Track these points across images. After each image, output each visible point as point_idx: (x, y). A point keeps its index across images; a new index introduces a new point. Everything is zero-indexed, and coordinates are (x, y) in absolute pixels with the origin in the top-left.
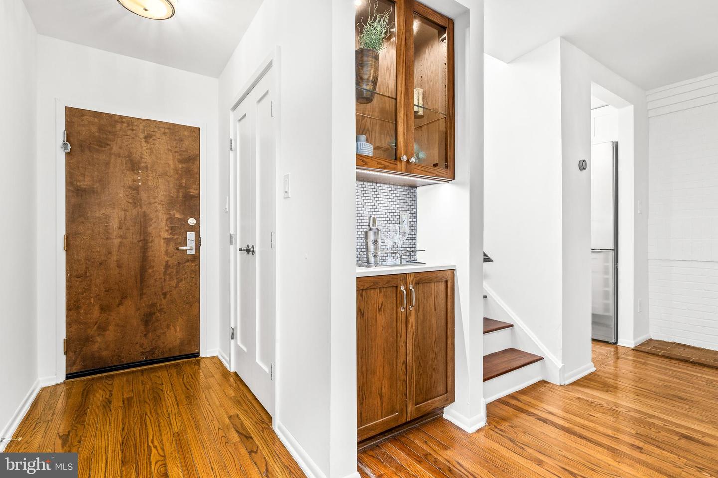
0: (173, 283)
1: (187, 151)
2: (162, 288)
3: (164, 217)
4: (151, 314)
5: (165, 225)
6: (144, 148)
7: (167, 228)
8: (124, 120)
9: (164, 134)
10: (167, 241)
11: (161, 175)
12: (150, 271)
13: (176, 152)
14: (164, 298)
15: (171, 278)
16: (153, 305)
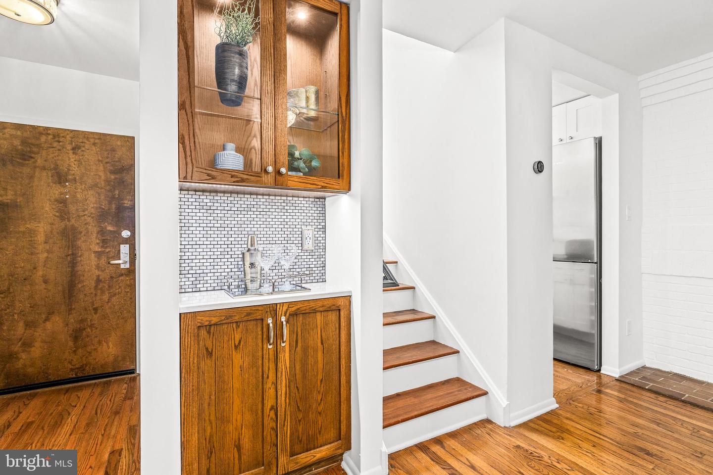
0: (106, 297)
1: (119, 161)
2: (93, 303)
3: (95, 230)
4: (81, 330)
5: (96, 238)
6: (72, 160)
7: (98, 241)
8: (49, 132)
9: (94, 144)
10: (99, 254)
11: (91, 188)
12: (80, 286)
13: (107, 163)
14: (96, 313)
15: (103, 292)
16: (82, 321)
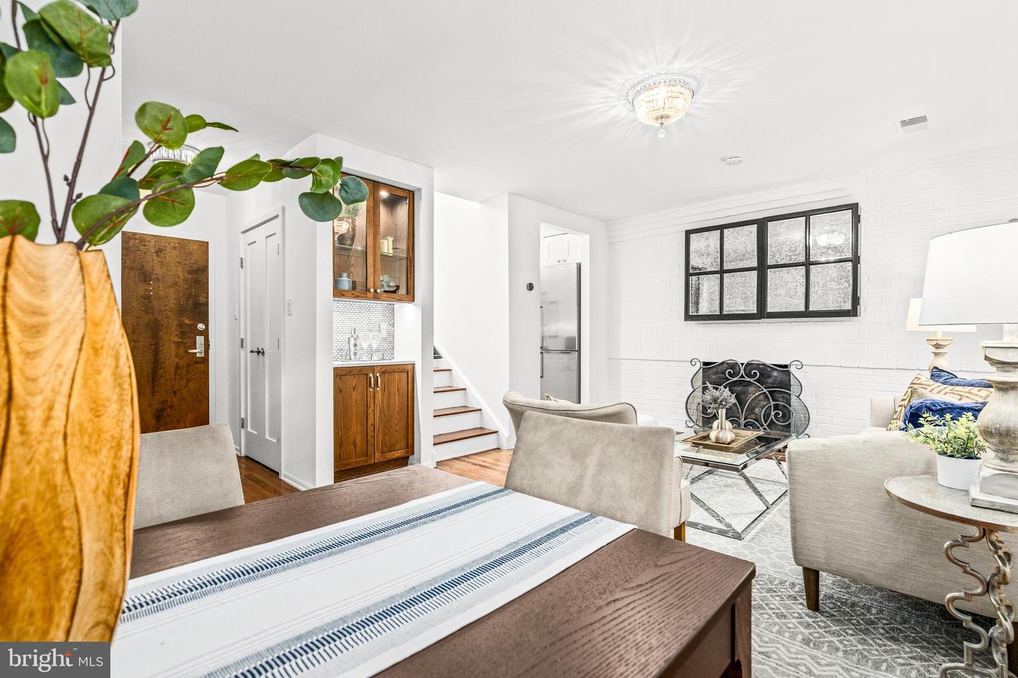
0: (184, 382)
1: (196, 263)
2: (172, 387)
3: (175, 323)
4: (162, 410)
5: (176, 330)
6: (156, 261)
7: (177, 333)
8: (136, 237)
9: (174, 248)
10: (178, 344)
11: (171, 286)
12: (162, 371)
13: (185, 264)
14: (175, 396)
15: (181, 378)
16: (164, 402)
